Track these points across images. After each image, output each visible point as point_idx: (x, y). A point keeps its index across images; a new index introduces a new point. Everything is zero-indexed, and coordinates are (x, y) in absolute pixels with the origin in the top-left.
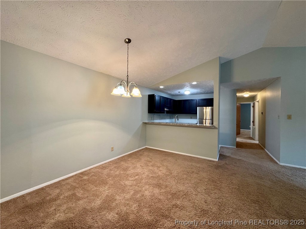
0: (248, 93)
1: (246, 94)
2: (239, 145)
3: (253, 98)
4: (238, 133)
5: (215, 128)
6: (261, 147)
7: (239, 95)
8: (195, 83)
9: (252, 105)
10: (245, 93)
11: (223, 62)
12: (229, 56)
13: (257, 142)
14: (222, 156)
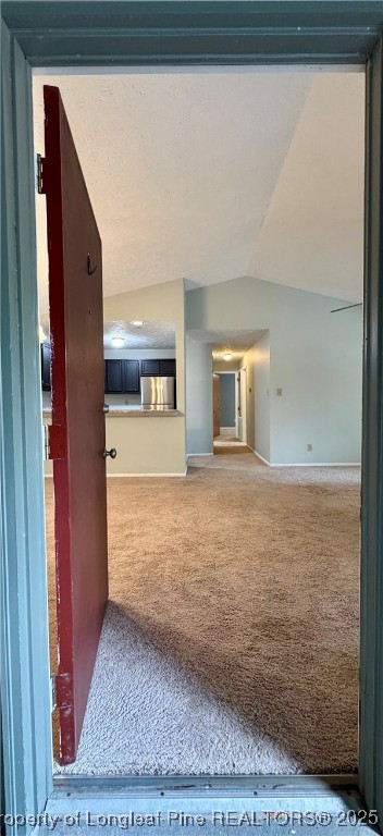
0: (230, 352)
1: (227, 355)
2: (218, 451)
3: (237, 364)
4: (216, 434)
5: (180, 415)
6: (250, 449)
7: (216, 355)
8: (138, 323)
9: (237, 377)
10: (226, 352)
11: (190, 288)
12: (199, 279)
13: (244, 444)
14: (191, 469)
